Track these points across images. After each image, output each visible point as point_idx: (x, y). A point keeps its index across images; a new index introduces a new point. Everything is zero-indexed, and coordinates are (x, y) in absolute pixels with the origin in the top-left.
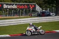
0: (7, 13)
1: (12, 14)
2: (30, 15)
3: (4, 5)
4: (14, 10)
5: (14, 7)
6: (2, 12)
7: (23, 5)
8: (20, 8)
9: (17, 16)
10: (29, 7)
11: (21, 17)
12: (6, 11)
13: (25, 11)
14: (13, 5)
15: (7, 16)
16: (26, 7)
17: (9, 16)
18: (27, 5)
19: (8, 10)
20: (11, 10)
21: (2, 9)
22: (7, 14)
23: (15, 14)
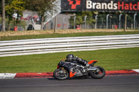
0: (94, 20)
1: (105, 23)
3: (88, 1)
4: (112, 13)
5: (110, 6)
6: (83, 18)
7: (133, 4)
8: (124, 10)
9: (118, 28)
11: (126, 30)
12: (91, 15)
14: (108, 2)
15: (93, 28)
17: (98, 28)
19: (96, 13)
21: (83, 11)
22: (94, 23)
23: (112, 23)
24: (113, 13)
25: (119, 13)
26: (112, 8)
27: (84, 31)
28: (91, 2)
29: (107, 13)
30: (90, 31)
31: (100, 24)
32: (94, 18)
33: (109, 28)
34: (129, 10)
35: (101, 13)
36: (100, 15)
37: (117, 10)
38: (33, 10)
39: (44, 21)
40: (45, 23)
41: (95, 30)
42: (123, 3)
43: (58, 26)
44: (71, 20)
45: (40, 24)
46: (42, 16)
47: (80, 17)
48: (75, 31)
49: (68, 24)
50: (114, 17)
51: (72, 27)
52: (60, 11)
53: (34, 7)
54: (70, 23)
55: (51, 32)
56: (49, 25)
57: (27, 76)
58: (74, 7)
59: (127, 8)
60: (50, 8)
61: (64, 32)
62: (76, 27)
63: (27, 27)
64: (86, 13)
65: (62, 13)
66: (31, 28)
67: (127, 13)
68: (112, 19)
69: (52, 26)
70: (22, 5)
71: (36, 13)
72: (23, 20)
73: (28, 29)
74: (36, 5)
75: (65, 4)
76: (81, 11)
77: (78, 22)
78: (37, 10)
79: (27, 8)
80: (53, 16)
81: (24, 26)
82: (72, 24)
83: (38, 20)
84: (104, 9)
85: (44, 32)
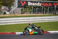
0: (31, 10)
1: (36, 11)
2: (54, 13)
3: (29, 2)
6: (27, 9)
7: (48, 3)
8: (44, 6)
9: (41, 13)
10: (53, 5)
11: (45, 15)
12: (30, 8)
13: (49, 9)
14: (37, 2)
15: (31, 13)
16: (50, 5)
17: (33, 13)
18: (51, 3)
19: (32, 7)
20: (35, 7)
21: (27, 6)
22: (31, 11)
23: (39, 12)
24: (39, 7)
25: (42, 7)
26: (39, 5)
27: (27, 15)
28: (30, 3)
29: (37, 7)
30: (30, 15)
31: (34, 12)
32: (31, 9)
33: (38, 14)
34: (46, 6)
35: (34, 7)
36: (34, 8)
37: (41, 6)
38: (6, 6)
39: (10, 11)
40: (11, 11)
41: (32, 14)
42: (43, 3)
43: (16, 13)
44: (22, 10)
45: (9, 12)
46: (10, 8)
47: (25, 9)
48: (24, 15)
49: (20, 12)
50: (40, 9)
51: (22, 13)
52: (17, 6)
53: (6, 4)
54: (21, 11)
55: (13, 15)
56: (13, 12)
57: (3, 34)
58: (23, 5)
59: (45, 5)
60: (13, 5)
61: (19, 15)
62: (24, 13)
63: (3, 13)
64: (28, 7)
65: (18, 7)
66: (5, 13)
67: (45, 8)
68: (39, 10)
69: (14, 12)
70: (1, 4)
71: (7, 7)
72: (1, 10)
73: (4, 14)
74: (7, 4)
75: (19, 3)
76: (26, 6)
77: (25, 11)
78: (7, 6)
79: (3, 5)
80: (14, 9)
81: (2, 13)
82: (22, 12)
83: (8, 10)
84: (36, 6)
85: (11, 15)
